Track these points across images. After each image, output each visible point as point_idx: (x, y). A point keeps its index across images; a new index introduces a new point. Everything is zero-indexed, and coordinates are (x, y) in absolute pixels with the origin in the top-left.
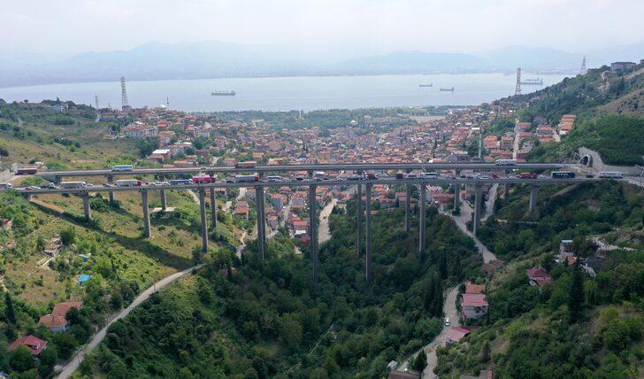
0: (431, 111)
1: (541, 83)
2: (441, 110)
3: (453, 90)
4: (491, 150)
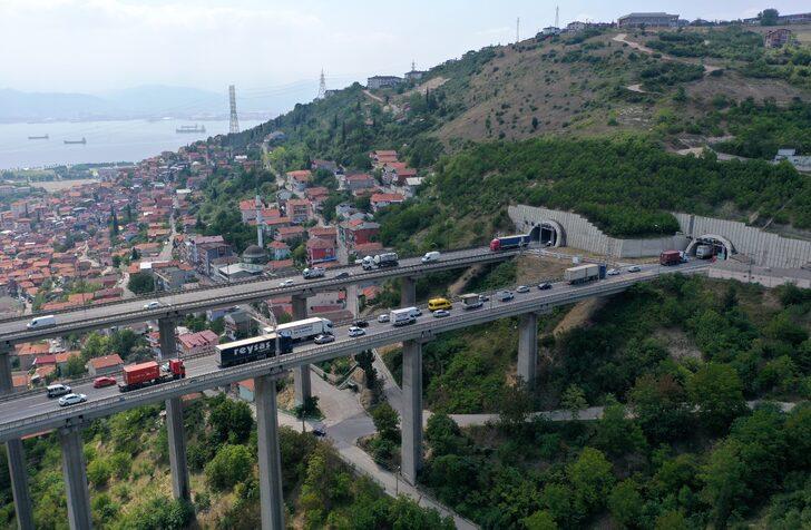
0: (63, 173)
1: (203, 131)
2: (81, 171)
3: (84, 142)
4: (275, 228)
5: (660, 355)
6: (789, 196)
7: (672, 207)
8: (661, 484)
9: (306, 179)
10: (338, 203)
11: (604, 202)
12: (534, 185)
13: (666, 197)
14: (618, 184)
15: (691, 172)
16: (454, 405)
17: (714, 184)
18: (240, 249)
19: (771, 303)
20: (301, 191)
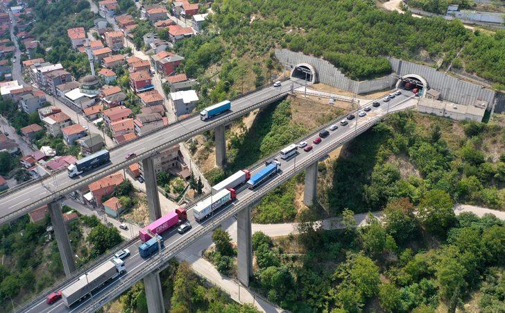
4: (101, 58)
5: (395, 177)
6: (461, 46)
7: (386, 53)
8: (408, 276)
9: (114, 7)
10: (145, 33)
11: (343, 51)
12: (289, 31)
13: (382, 46)
14: (350, 35)
15: (397, 26)
16: (263, 218)
17: (413, 37)
18: (78, 76)
19: (459, 132)
20: (112, 17)
